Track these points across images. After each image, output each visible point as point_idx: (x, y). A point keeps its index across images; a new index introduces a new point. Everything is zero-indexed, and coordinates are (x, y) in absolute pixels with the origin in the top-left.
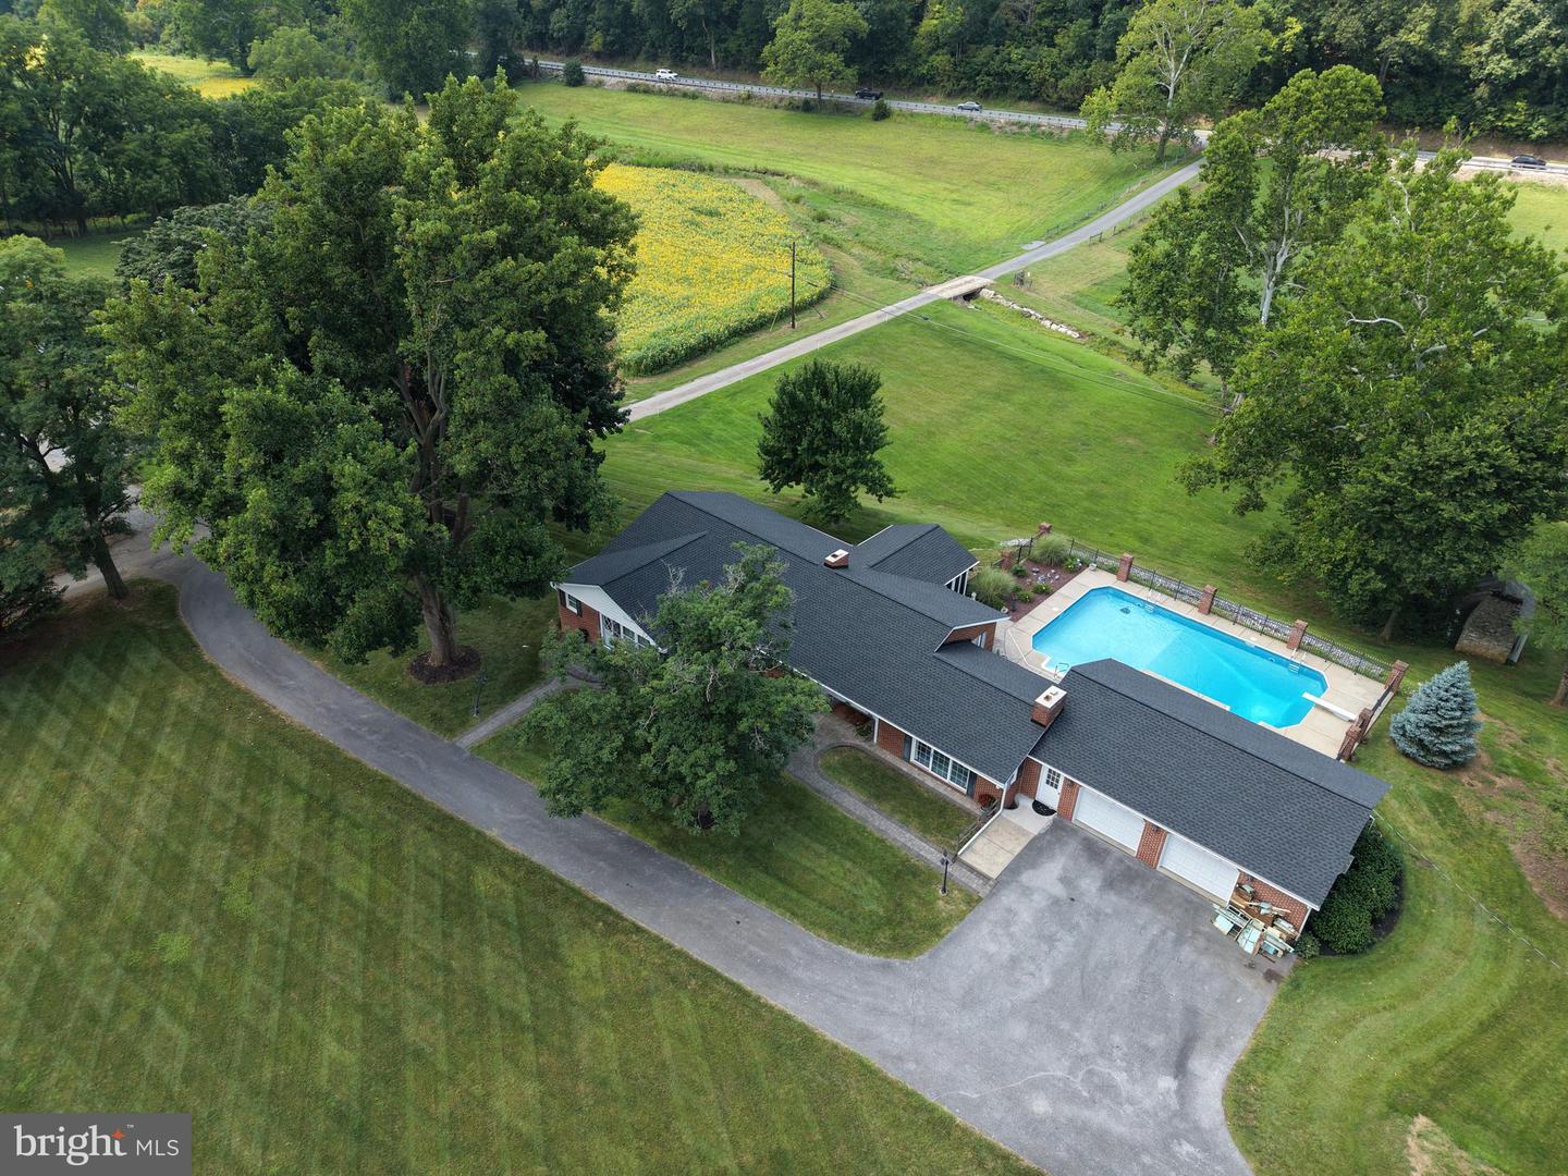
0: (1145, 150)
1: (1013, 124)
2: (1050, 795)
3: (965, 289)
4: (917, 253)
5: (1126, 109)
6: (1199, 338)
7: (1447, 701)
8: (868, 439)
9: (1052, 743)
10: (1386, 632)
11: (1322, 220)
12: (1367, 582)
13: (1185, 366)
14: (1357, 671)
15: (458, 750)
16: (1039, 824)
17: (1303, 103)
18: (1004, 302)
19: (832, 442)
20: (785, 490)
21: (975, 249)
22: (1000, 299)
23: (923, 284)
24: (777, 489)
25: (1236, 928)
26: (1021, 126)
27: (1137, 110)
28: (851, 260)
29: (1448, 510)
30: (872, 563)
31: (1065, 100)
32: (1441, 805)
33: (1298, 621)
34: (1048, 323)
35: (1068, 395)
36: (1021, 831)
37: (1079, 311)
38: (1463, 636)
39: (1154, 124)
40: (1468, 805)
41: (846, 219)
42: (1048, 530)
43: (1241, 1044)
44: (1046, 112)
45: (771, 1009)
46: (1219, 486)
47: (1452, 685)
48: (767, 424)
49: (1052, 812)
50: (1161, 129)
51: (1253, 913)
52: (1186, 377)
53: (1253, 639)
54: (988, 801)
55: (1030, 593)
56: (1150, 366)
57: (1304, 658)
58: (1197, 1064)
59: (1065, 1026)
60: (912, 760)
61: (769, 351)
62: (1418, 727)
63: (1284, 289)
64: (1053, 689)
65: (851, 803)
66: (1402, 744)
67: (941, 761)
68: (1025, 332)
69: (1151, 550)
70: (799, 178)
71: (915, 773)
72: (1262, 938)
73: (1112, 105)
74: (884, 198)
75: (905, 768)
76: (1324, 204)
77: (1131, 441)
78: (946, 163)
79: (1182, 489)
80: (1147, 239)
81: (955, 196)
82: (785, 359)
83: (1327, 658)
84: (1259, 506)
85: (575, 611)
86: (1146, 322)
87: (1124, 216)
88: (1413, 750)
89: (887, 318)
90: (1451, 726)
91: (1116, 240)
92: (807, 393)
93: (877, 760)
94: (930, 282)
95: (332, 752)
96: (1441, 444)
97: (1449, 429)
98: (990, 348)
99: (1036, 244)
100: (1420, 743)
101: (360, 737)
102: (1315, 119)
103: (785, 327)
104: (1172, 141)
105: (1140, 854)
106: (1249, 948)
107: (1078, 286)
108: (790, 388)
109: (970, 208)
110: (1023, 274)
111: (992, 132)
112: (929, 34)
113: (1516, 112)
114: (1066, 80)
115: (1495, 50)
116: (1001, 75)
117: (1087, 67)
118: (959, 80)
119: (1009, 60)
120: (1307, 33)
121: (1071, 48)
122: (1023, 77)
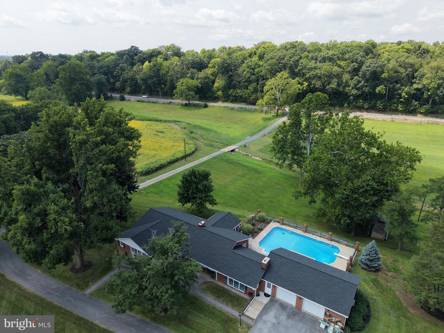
0: (273, 113)
1: (240, 108)
2: (268, 291)
3: (231, 149)
4: (218, 140)
5: (268, 104)
6: (293, 159)
7: (371, 252)
8: (208, 189)
9: (268, 275)
10: (352, 234)
11: (319, 128)
12: (345, 220)
13: (290, 166)
14: (347, 245)
15: (85, 295)
16: (266, 300)
17: (310, 101)
18: (241, 152)
19: (198, 191)
20: (186, 205)
21: (233, 139)
22: (240, 151)
23: (220, 148)
24: (183, 205)
25: (326, 327)
26: (242, 108)
27: (270, 104)
28: (200, 143)
29: (362, 199)
30: (212, 224)
31: (252, 102)
32: (375, 282)
33: (330, 233)
34: (253, 157)
35: (261, 175)
36: (261, 303)
37: (261, 153)
38: (372, 233)
39: (275, 107)
40: (383, 282)
41: (198, 133)
42: (260, 212)
44: (248, 105)
46: (303, 197)
47: (372, 247)
48: (179, 187)
49: (269, 296)
50: (277, 108)
51: (330, 321)
52: (291, 169)
53: (318, 239)
54: (251, 294)
55: (256, 230)
56: (281, 166)
57: (333, 243)
60: (228, 284)
61: (179, 167)
62: (366, 260)
63: (312, 146)
64: (266, 258)
65: (210, 300)
66: (362, 265)
67: (236, 284)
68: (248, 159)
69: (288, 216)
70: (185, 123)
71: (229, 288)
72: (334, 329)
73: (264, 103)
74: (208, 127)
75: (226, 287)
76: (319, 125)
77: (279, 186)
78: (223, 118)
79: (294, 198)
80: (276, 135)
81: (226, 126)
82: (184, 169)
83: (338, 242)
84: (315, 202)
85: (123, 246)
86: (279, 155)
87: (270, 129)
88: (365, 267)
89: (211, 157)
90: (374, 259)
91: (268, 135)
92: (191, 178)
93: (218, 285)
94: (222, 148)
95: (43, 300)
96: (358, 183)
97: (359, 179)
98: (239, 164)
99: (248, 137)
100: (367, 265)
101: (52, 294)
102: (314, 105)
103: (183, 161)
104: (280, 111)
105: (296, 306)
107: (260, 147)
108: (186, 176)
109: (231, 129)
110: (246, 145)
111: (235, 110)
112: (217, 87)
113: (360, 102)
114: (252, 97)
115: (353, 88)
116: (235, 96)
117: (257, 94)
118: (225, 98)
119: (237, 93)
120: (309, 85)
121: (252, 90)
122: (241, 97)
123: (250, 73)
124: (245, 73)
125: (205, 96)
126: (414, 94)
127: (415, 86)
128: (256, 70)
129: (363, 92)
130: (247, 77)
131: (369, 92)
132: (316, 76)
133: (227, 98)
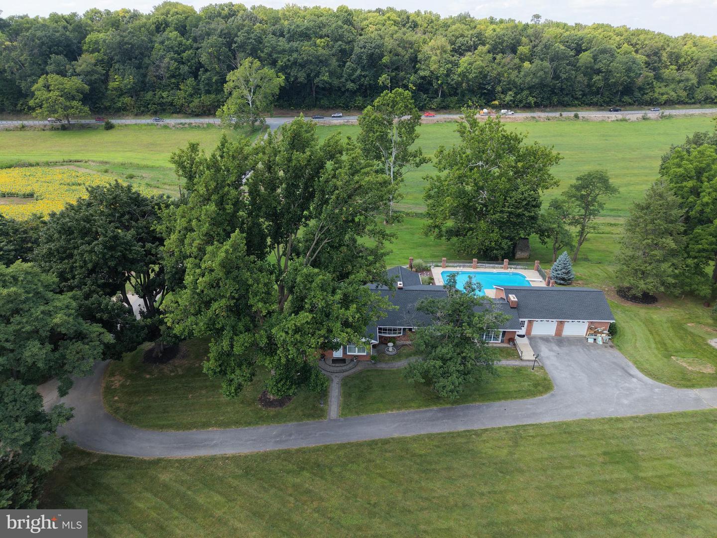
0: (245, 128)
1: (179, 124)
14: (525, 269)
15: (336, 420)
25: (595, 339)
26: (184, 124)
31: (195, 112)
33: (505, 260)
36: (525, 344)
38: (516, 254)
41: (143, 175)
43: (630, 364)
44: (187, 118)
45: (549, 424)
49: (525, 336)
51: (596, 333)
53: (495, 271)
57: (511, 271)
58: (632, 372)
59: (603, 382)
64: (510, 295)
66: (559, 281)
72: (602, 338)
88: (562, 282)
101: (286, 441)
105: (556, 334)
106: (601, 343)
111: (170, 129)
112: (115, 89)
113: (359, 100)
114: (193, 104)
115: (347, 80)
116: (161, 104)
117: (200, 97)
118: (139, 108)
119: (163, 97)
120: (287, 79)
121: (190, 90)
122: (171, 104)
123: (176, 60)
124: (167, 60)
125: (96, 108)
126: (420, 84)
127: (422, 73)
128: (185, 55)
129: (361, 85)
130: (172, 68)
131: (370, 85)
132: (295, 63)
133: (143, 109)
